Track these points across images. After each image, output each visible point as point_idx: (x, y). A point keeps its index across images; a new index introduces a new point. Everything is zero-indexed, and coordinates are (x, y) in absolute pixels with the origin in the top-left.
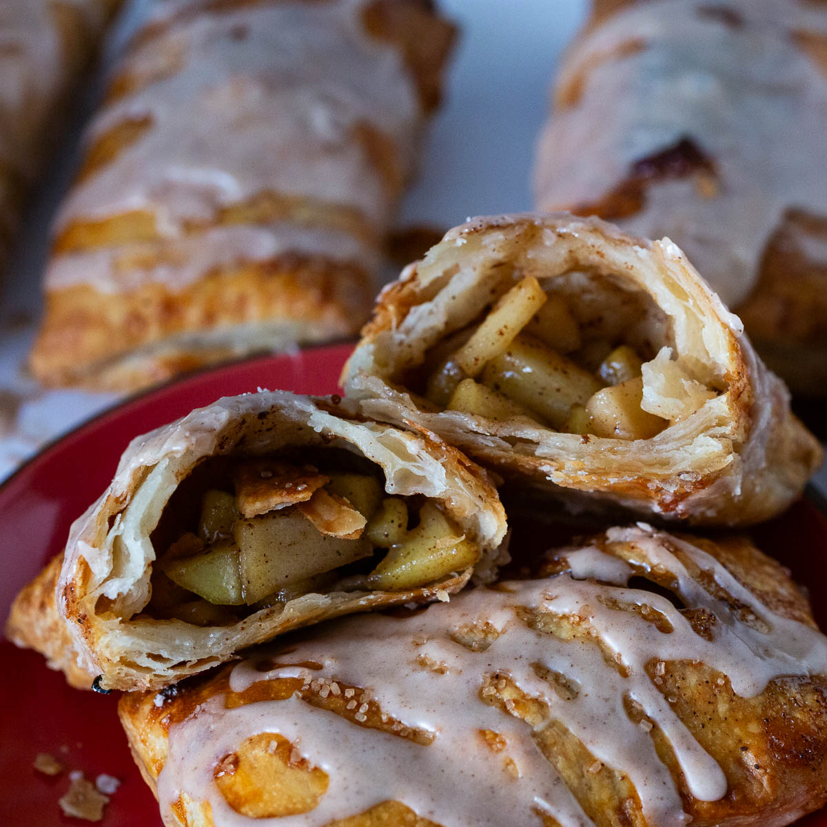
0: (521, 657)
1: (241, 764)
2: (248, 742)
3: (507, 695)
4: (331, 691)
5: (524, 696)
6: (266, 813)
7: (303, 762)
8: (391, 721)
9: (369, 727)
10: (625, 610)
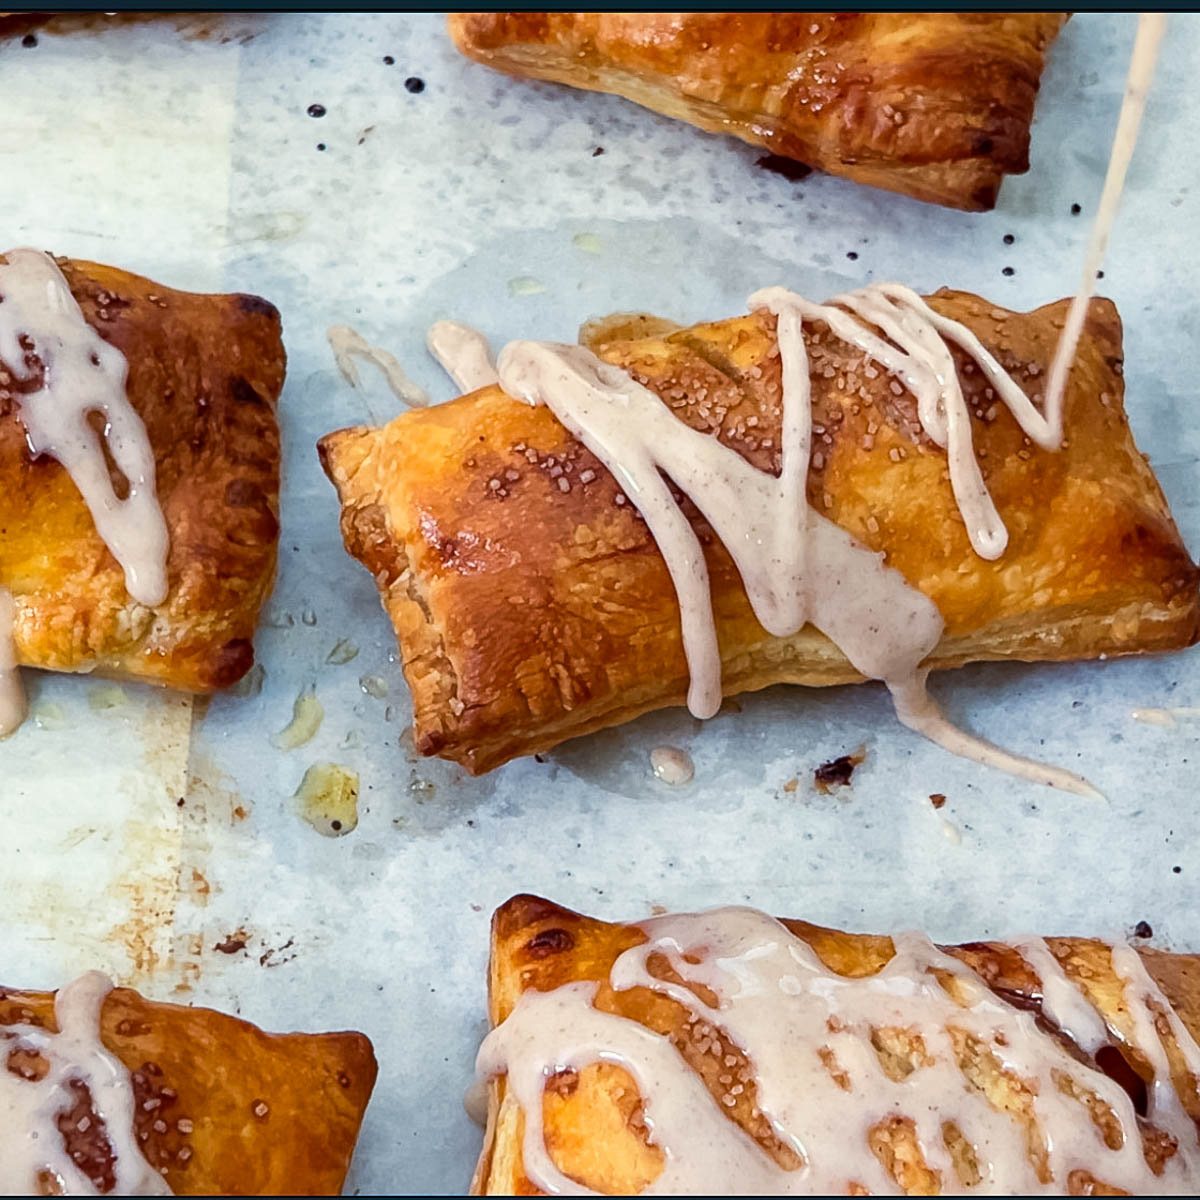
0: (936, 1109)
1: (577, 1092)
2: (596, 1068)
3: (903, 1152)
4: (710, 1048)
5: (919, 1162)
6: (578, 1175)
7: (643, 1129)
8: (762, 1119)
9: (733, 1119)
10: (1077, 1097)
